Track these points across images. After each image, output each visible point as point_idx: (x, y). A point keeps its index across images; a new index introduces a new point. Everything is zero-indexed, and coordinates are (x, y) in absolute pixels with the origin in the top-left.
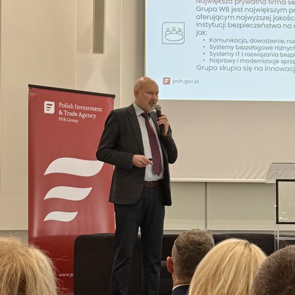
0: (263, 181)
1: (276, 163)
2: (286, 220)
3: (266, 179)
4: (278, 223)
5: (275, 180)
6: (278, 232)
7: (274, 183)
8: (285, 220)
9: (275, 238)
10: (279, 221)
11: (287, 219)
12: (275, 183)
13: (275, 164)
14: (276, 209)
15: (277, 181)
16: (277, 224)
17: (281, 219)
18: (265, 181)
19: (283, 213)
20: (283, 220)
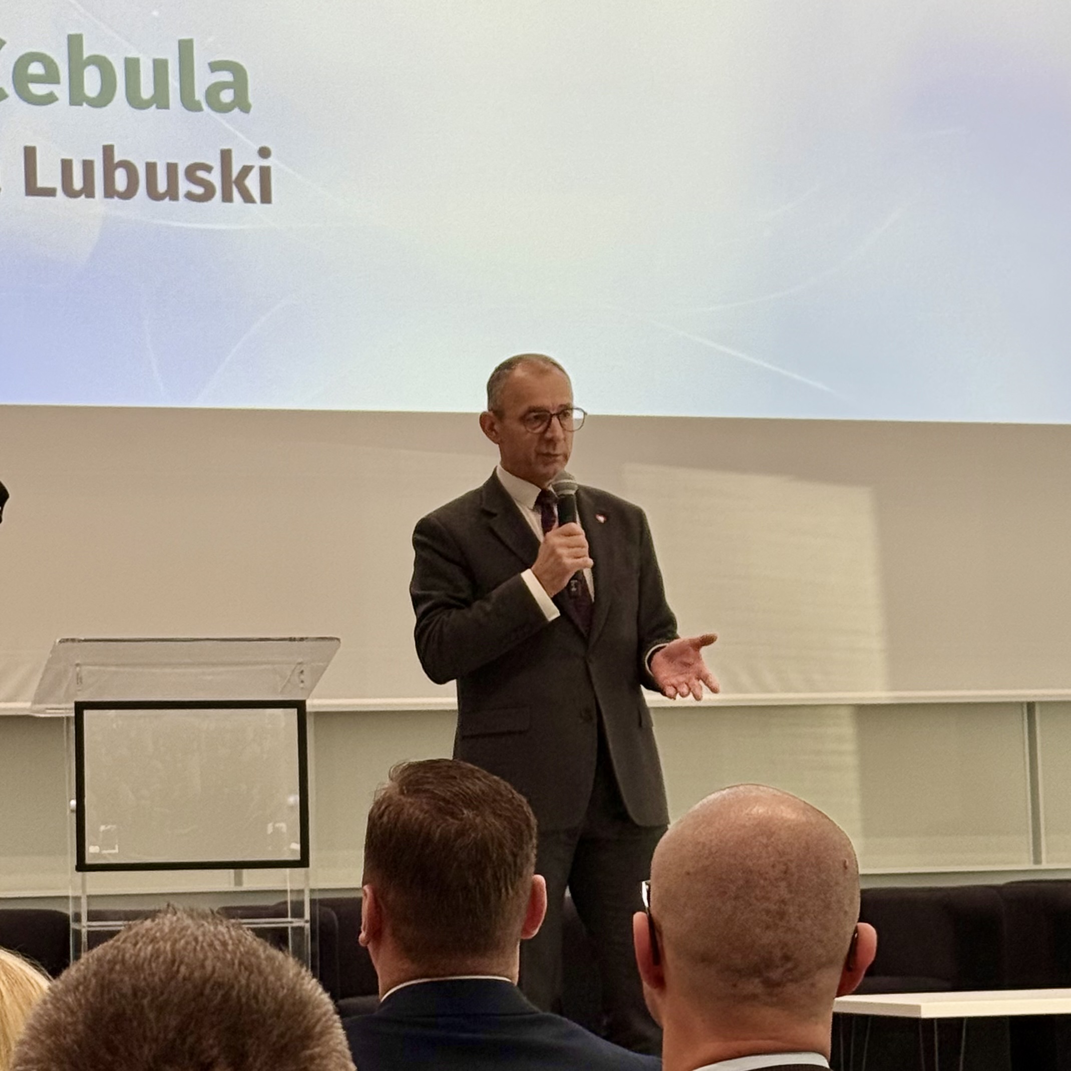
0: (24, 709)
1: (73, 640)
2: (113, 855)
3: (35, 702)
4: (82, 866)
5: (73, 705)
6: (84, 901)
7: (68, 718)
8: (110, 854)
9: (73, 926)
10: (89, 861)
11: (116, 851)
12: (72, 714)
13: (69, 644)
14: (74, 816)
15: (80, 707)
16: (80, 874)
17: (93, 851)
18: (30, 709)
19: (103, 828)
20: (105, 857)
